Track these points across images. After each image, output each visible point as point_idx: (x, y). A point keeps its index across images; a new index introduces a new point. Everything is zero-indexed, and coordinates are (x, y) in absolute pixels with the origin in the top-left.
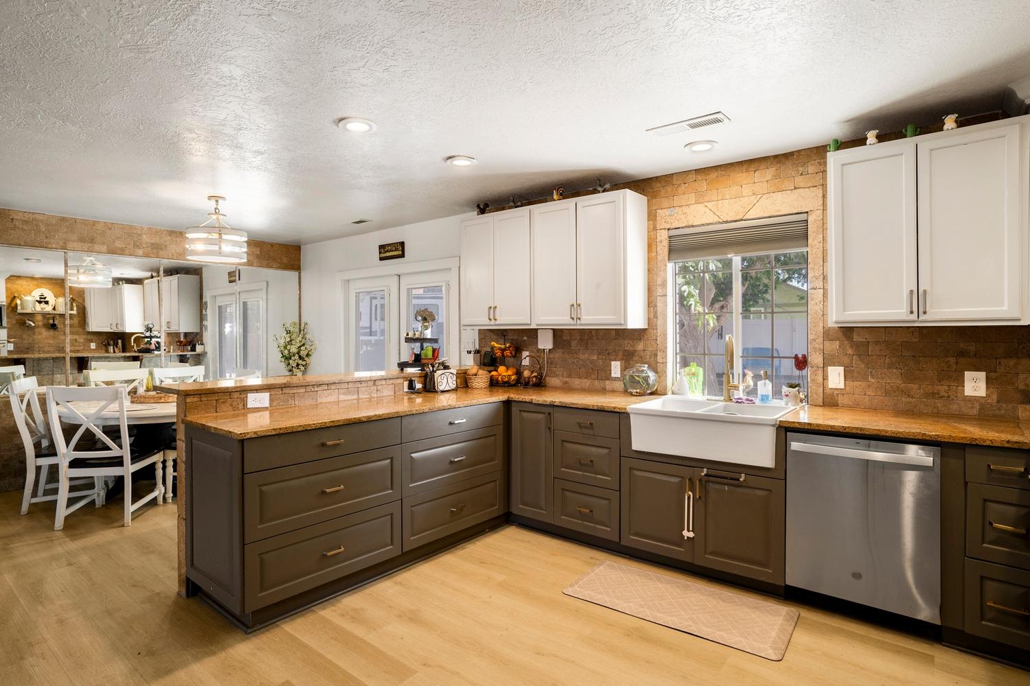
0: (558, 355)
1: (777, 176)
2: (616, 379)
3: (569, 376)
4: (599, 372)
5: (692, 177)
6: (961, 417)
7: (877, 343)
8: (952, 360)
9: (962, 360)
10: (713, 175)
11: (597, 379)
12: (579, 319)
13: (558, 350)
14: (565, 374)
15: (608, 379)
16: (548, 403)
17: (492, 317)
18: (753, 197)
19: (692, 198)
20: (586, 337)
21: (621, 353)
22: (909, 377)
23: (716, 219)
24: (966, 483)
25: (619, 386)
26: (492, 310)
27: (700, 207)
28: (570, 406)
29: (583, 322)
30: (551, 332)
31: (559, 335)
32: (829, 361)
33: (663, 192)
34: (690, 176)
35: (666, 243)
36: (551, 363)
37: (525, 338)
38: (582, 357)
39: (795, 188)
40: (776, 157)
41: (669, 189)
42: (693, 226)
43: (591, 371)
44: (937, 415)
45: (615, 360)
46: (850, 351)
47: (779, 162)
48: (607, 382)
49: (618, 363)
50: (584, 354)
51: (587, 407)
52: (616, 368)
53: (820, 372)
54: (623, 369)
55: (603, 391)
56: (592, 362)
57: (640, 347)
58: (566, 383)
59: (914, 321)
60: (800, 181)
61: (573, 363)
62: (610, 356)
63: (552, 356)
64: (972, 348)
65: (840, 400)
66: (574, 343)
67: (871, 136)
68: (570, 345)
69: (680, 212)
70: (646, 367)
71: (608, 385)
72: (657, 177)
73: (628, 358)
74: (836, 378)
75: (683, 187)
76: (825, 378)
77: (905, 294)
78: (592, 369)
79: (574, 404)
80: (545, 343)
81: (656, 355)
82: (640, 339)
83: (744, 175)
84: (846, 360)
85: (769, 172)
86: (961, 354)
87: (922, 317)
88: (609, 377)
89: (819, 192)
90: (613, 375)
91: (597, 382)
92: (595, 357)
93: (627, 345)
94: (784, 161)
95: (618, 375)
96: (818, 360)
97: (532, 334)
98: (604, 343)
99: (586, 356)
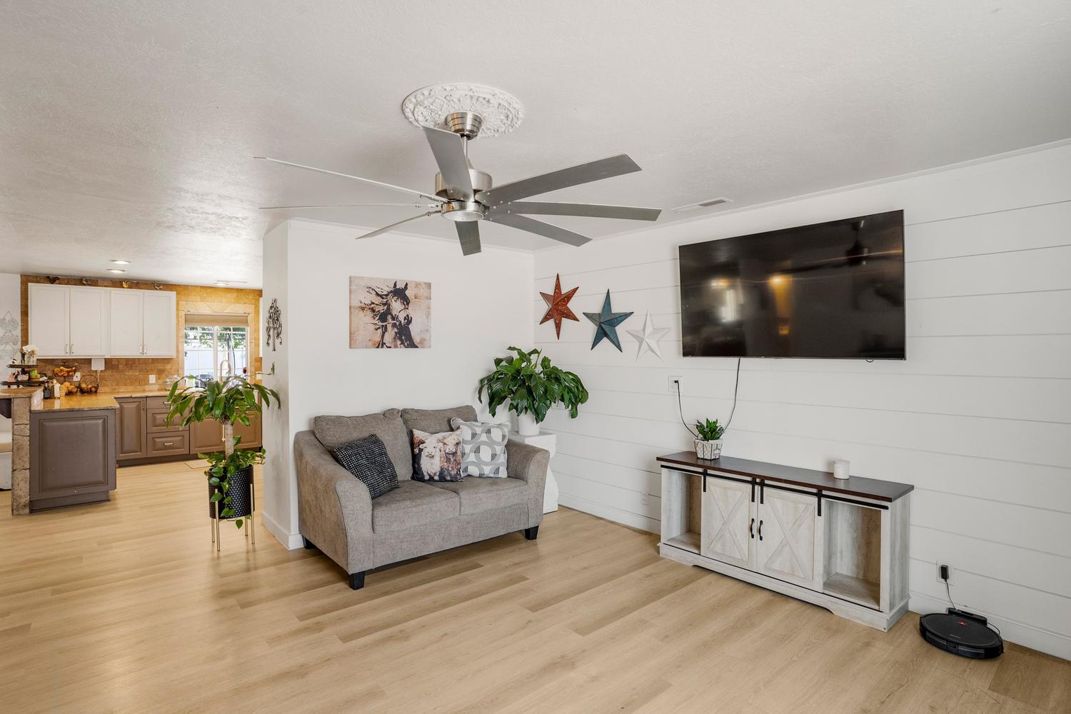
0: (109, 373)
1: (237, 297)
2: (152, 384)
3: (117, 385)
4: (141, 381)
10: (209, 290)
11: (140, 385)
12: (145, 353)
13: (109, 371)
14: (114, 384)
15: (146, 385)
17: (68, 351)
18: (227, 304)
19: (199, 299)
20: (131, 362)
21: (156, 371)
23: (210, 310)
25: (156, 387)
27: (203, 304)
30: (103, 360)
31: (109, 363)
33: (182, 293)
34: (197, 289)
35: (184, 318)
36: (102, 378)
37: (76, 364)
38: (127, 374)
39: (244, 304)
40: (237, 289)
41: (186, 292)
45: (152, 374)
47: (238, 292)
48: (147, 386)
49: (154, 376)
50: (129, 372)
52: (152, 378)
54: (158, 379)
55: (144, 391)
56: (136, 376)
57: (168, 367)
58: (114, 389)
60: (246, 301)
61: (120, 378)
62: (148, 372)
63: (102, 374)
66: (120, 366)
68: (118, 367)
69: (192, 304)
70: (174, 376)
71: (147, 387)
72: (179, 285)
73: (160, 373)
75: (193, 293)
78: (135, 380)
80: (98, 366)
81: (178, 371)
82: (168, 363)
83: (223, 293)
85: (235, 295)
88: (147, 382)
89: (253, 306)
90: (150, 382)
91: (139, 387)
92: (137, 374)
93: (160, 366)
94: (240, 292)
95: (154, 382)
96: (253, 370)
97: (88, 361)
98: (144, 366)
99: (131, 373)
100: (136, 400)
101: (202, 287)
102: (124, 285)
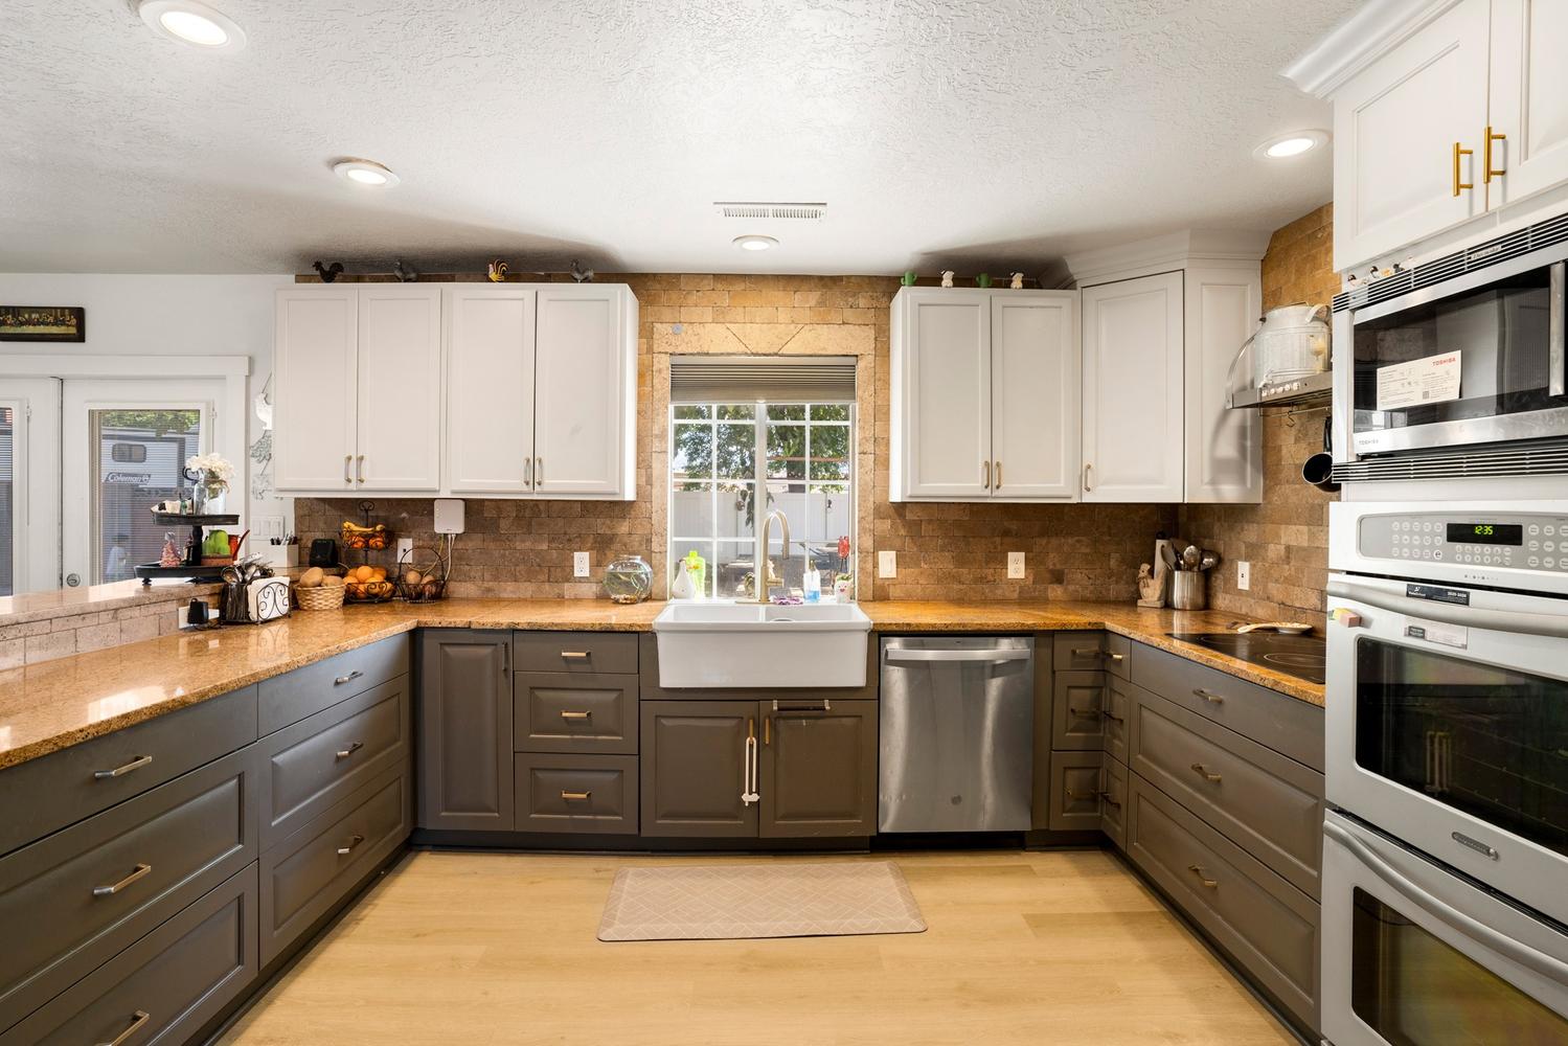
0: (473, 543)
1: (821, 303)
2: (581, 580)
3: (496, 578)
4: (552, 569)
5: (707, 284)
6: (1003, 602)
7: (930, 521)
8: (998, 540)
9: (1007, 540)
10: (739, 287)
11: (549, 581)
12: (539, 484)
13: (474, 536)
14: (487, 576)
15: (568, 581)
16: (504, 627)
17: (353, 477)
18: (792, 326)
19: (708, 314)
20: (528, 513)
21: (591, 539)
22: (960, 561)
23: (742, 349)
24: (1054, 672)
25: (592, 589)
26: (353, 462)
27: (720, 328)
28: (550, 628)
29: (545, 488)
30: (462, 503)
31: (477, 511)
32: (880, 544)
33: (664, 298)
34: (705, 282)
35: (667, 374)
36: (460, 557)
37: (404, 515)
38: (519, 546)
39: (844, 323)
40: (821, 278)
41: (674, 295)
42: (707, 354)
43: (538, 568)
44: (985, 602)
45: (580, 550)
46: (902, 532)
47: (825, 286)
48: (566, 585)
49: (586, 555)
50: (523, 541)
51: (581, 628)
52: (582, 563)
53: (870, 559)
54: (597, 564)
55: (560, 600)
56: (539, 553)
57: (623, 528)
58: (489, 590)
59: (987, 497)
60: (849, 314)
61: (503, 556)
62: (571, 543)
63: (460, 545)
64: (1014, 526)
65: (894, 592)
66: (504, 524)
67: (948, 277)
68: (497, 527)
69: (690, 332)
70: (638, 559)
71: (568, 589)
72: (655, 275)
73: (602, 546)
74: (887, 566)
75: (694, 298)
76: (876, 565)
77: (981, 465)
78: (539, 566)
79: (556, 625)
80: (449, 522)
81: (649, 541)
82: (624, 517)
83: (781, 294)
84: (898, 542)
85: (813, 297)
86: (1006, 533)
87: (996, 493)
88: (569, 577)
89: (871, 333)
90: (577, 574)
91: (547, 586)
92: (545, 547)
93: (601, 526)
94: (831, 286)
95: (586, 573)
96: (869, 543)
97: (423, 508)
98: (561, 522)
99: (528, 544)
100: (483, 638)
101: (718, 277)
102: (493, 275)
